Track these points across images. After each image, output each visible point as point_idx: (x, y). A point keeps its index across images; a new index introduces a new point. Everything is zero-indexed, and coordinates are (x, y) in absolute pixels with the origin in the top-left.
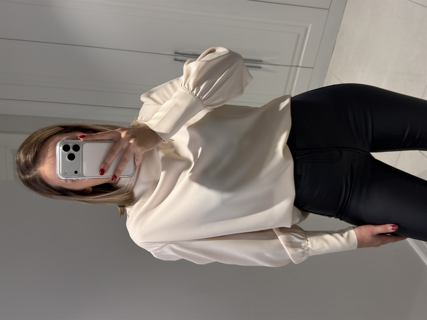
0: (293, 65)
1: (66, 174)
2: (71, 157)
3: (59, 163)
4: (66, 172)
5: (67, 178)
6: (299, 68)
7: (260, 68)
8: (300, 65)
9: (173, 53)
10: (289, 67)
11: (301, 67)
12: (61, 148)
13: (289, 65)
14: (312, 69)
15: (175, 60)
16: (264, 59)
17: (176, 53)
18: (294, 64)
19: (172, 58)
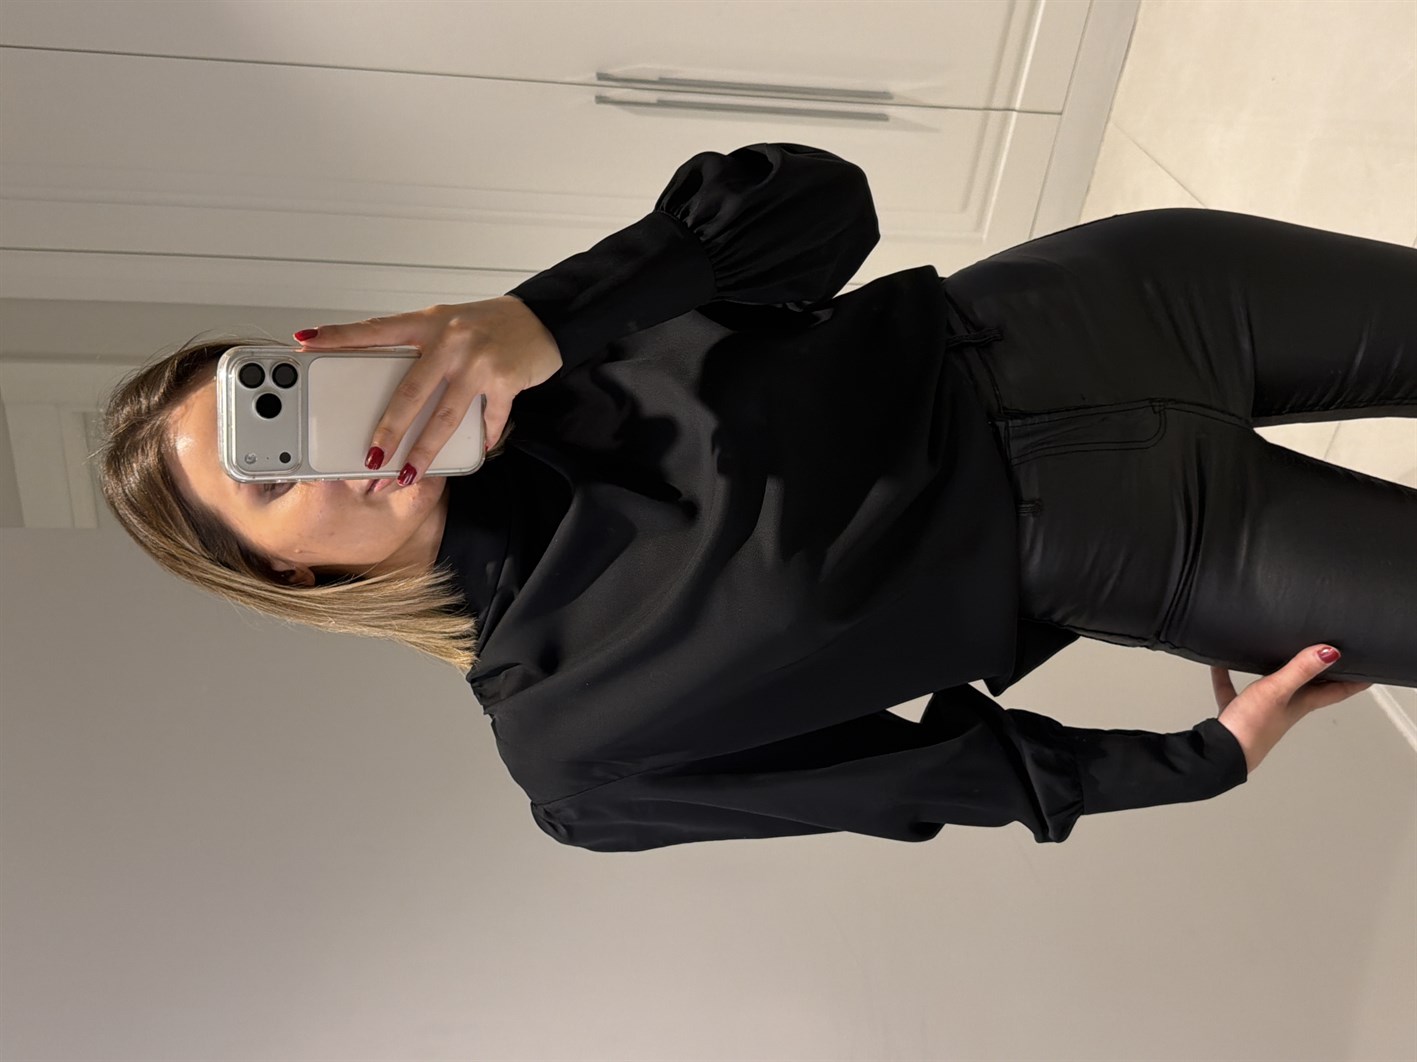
0: (996, 104)
1: (251, 463)
2: (269, 407)
3: (228, 426)
4: (250, 455)
5: (254, 476)
6: (1015, 114)
7: (883, 118)
8: (1017, 106)
9: (591, 77)
10: (979, 113)
11: (1019, 111)
12: (234, 375)
13: (982, 104)
14: (1059, 116)
15: (601, 100)
16: (895, 86)
17: (602, 77)
18: (998, 103)
19: (589, 95)
